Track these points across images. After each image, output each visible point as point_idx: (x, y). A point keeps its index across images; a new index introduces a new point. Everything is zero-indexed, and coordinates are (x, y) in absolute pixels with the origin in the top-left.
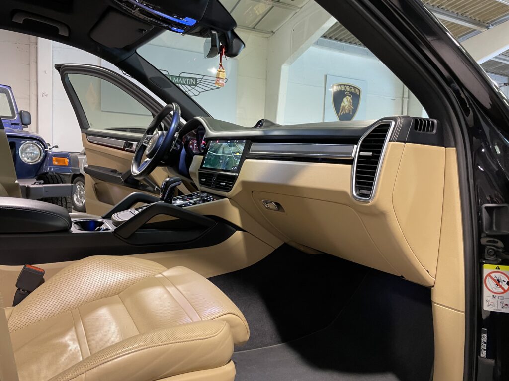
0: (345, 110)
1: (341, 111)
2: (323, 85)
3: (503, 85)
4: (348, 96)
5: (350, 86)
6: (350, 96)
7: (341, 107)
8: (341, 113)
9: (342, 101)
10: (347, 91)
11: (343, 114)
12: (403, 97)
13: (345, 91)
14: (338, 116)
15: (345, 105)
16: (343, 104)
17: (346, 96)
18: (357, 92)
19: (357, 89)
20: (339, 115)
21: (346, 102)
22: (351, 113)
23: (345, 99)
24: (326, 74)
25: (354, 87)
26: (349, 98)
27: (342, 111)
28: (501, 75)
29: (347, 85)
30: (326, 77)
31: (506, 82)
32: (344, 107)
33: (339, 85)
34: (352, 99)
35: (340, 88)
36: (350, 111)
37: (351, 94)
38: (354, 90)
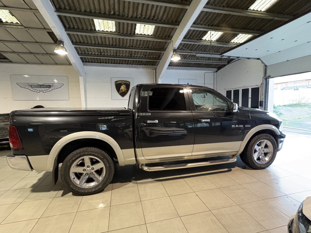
1: (120, 91)
2: (110, 82)
3: (215, 72)
5: (124, 81)
9: (121, 87)
10: (123, 83)
11: (122, 92)
13: (121, 83)
16: (121, 88)
17: (122, 85)
18: (128, 83)
20: (120, 93)
21: (123, 88)
23: (122, 86)
24: (111, 77)
26: (124, 86)
28: (212, 67)
29: (122, 81)
32: (122, 90)
33: (118, 81)
34: (126, 86)
35: (119, 82)
36: (125, 91)
37: (125, 84)
38: (126, 82)
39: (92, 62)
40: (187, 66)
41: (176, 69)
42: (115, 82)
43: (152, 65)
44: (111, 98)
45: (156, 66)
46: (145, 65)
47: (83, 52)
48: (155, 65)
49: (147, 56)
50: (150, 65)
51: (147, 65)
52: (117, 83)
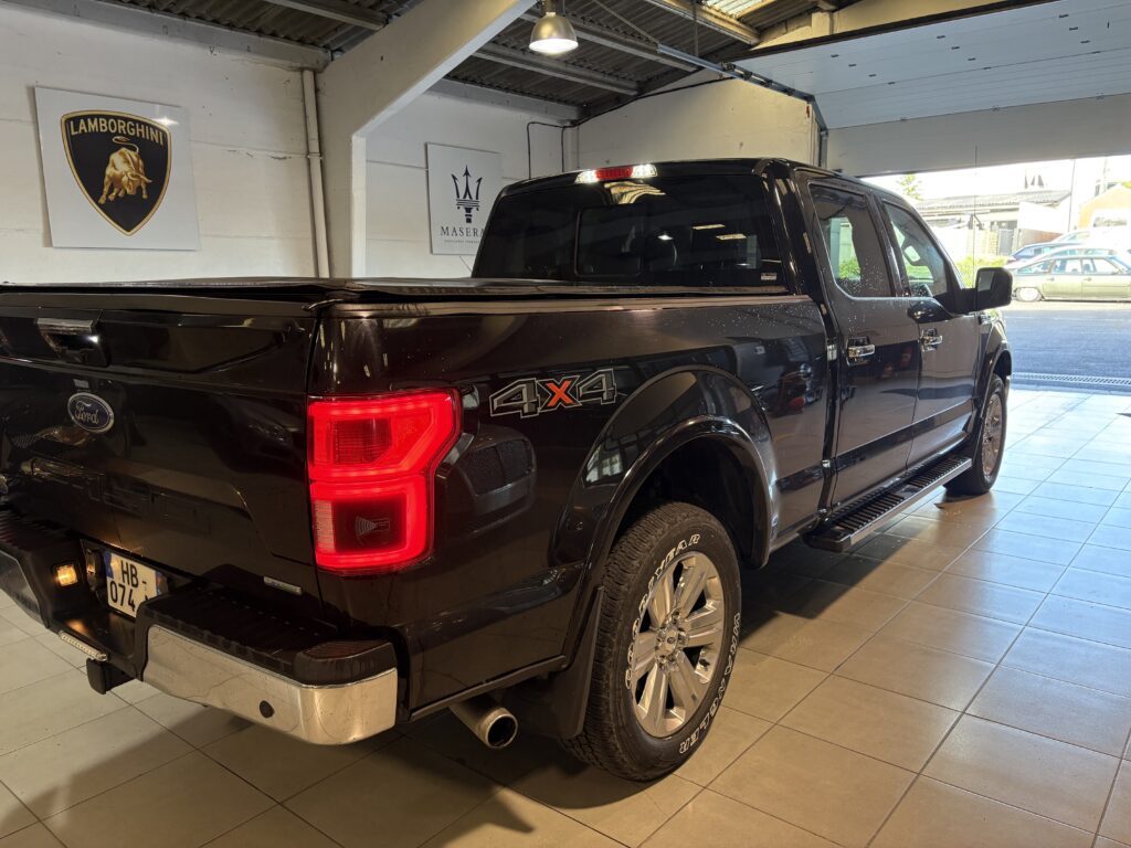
0: (121, 188)
1: (106, 190)
2: (28, 117)
3: (568, 124)
4: (123, 149)
5: (126, 120)
6: (134, 149)
7: (106, 179)
8: (107, 195)
9: (106, 162)
10: (117, 134)
11: (117, 196)
12: (308, 153)
13: (109, 134)
14: (100, 206)
15: (117, 173)
16: (109, 171)
17: (116, 148)
18: (154, 136)
19: (154, 128)
20: (102, 201)
21: (122, 165)
22: (145, 196)
23: (115, 157)
24: (32, 83)
25: (141, 123)
26: (133, 155)
27: (111, 191)
28: (559, 101)
29: (116, 118)
30: (32, 92)
31: (574, 117)
32: (116, 181)
33: (85, 118)
34: (141, 155)
35: (93, 126)
36: (139, 189)
37: (133, 142)
38: (142, 131)
42: (68, 121)
43: (301, 41)
46: (260, 32)
50: (287, 38)
51: (274, 35)
52: (76, 128)
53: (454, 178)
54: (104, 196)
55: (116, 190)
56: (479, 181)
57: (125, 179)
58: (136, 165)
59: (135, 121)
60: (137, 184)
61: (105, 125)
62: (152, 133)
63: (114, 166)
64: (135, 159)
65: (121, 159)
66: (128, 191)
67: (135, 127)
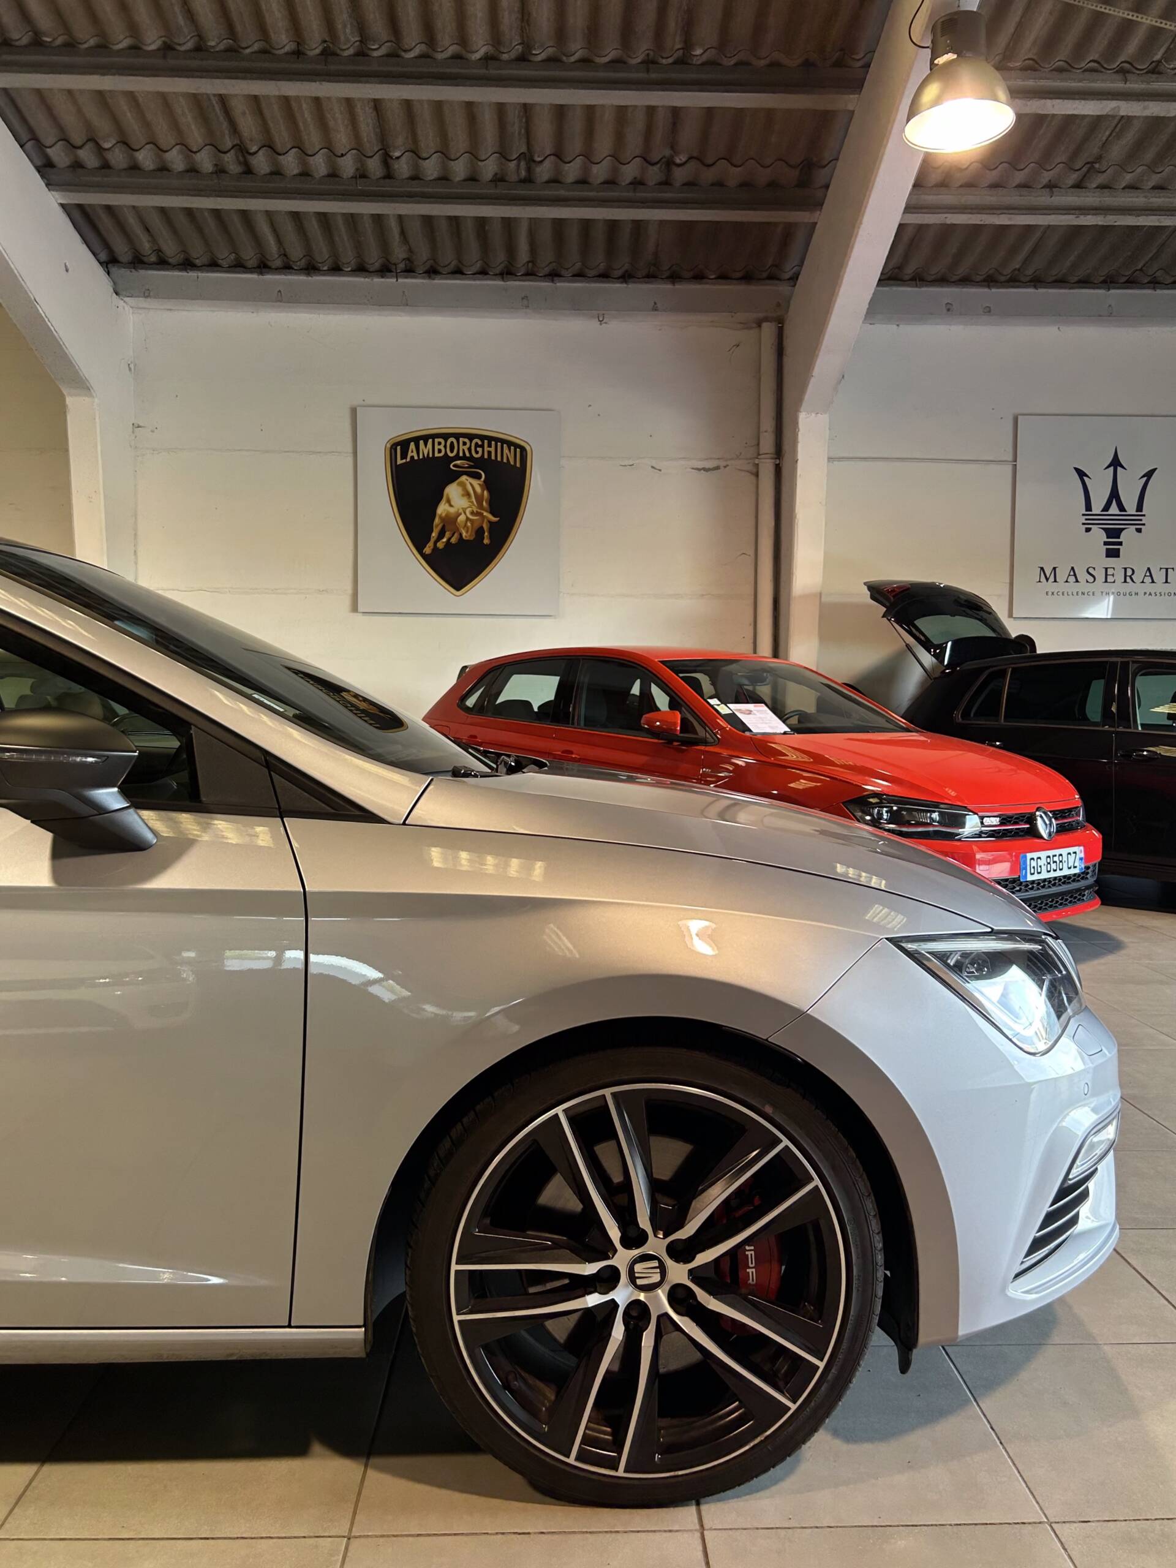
0: (454, 531)
1: (434, 535)
2: (349, 448)
4: (464, 478)
5: (471, 437)
6: (477, 476)
7: (437, 520)
8: (436, 542)
9: (439, 497)
10: (457, 457)
11: (448, 542)
12: (757, 456)
13: (447, 459)
14: (424, 556)
15: (452, 510)
16: (442, 509)
17: (453, 477)
18: (509, 455)
19: (510, 444)
20: (428, 550)
21: (459, 500)
22: (486, 541)
23: (453, 491)
24: (354, 402)
25: (490, 439)
26: (475, 485)
27: (441, 536)
29: (457, 436)
32: (450, 522)
33: (416, 440)
34: (487, 485)
35: (425, 450)
36: (480, 532)
37: (478, 466)
38: (492, 449)
39: (188, 264)
40: (1109, 282)
41: (988, 311)
42: (394, 447)
43: (747, 278)
44: (347, 601)
45: (783, 288)
46: (674, 277)
47: (87, 156)
48: (772, 277)
49: (680, 175)
50: (723, 277)
51: (699, 277)
52: (404, 455)
53: (1081, 474)
54: (431, 544)
55: (448, 535)
56: (1149, 475)
57: (462, 518)
58: (479, 499)
59: (482, 438)
60: (477, 526)
61: (442, 447)
62: (506, 450)
63: (449, 501)
64: (478, 490)
65: (460, 490)
66: (464, 534)
67: (482, 446)
